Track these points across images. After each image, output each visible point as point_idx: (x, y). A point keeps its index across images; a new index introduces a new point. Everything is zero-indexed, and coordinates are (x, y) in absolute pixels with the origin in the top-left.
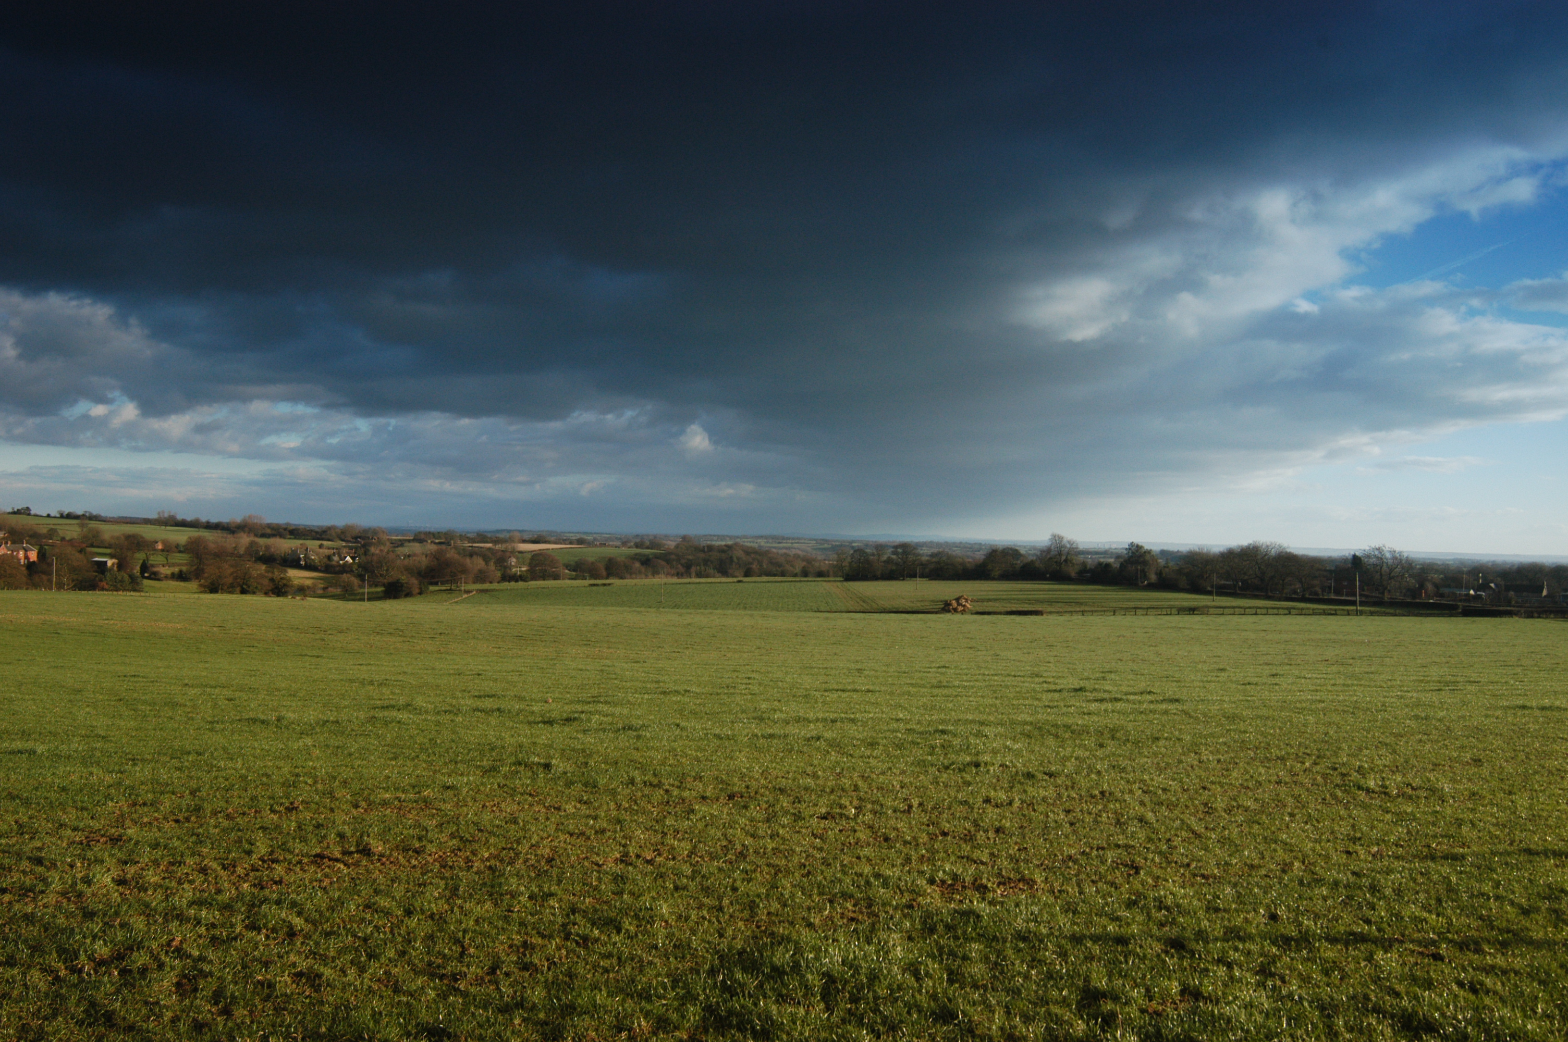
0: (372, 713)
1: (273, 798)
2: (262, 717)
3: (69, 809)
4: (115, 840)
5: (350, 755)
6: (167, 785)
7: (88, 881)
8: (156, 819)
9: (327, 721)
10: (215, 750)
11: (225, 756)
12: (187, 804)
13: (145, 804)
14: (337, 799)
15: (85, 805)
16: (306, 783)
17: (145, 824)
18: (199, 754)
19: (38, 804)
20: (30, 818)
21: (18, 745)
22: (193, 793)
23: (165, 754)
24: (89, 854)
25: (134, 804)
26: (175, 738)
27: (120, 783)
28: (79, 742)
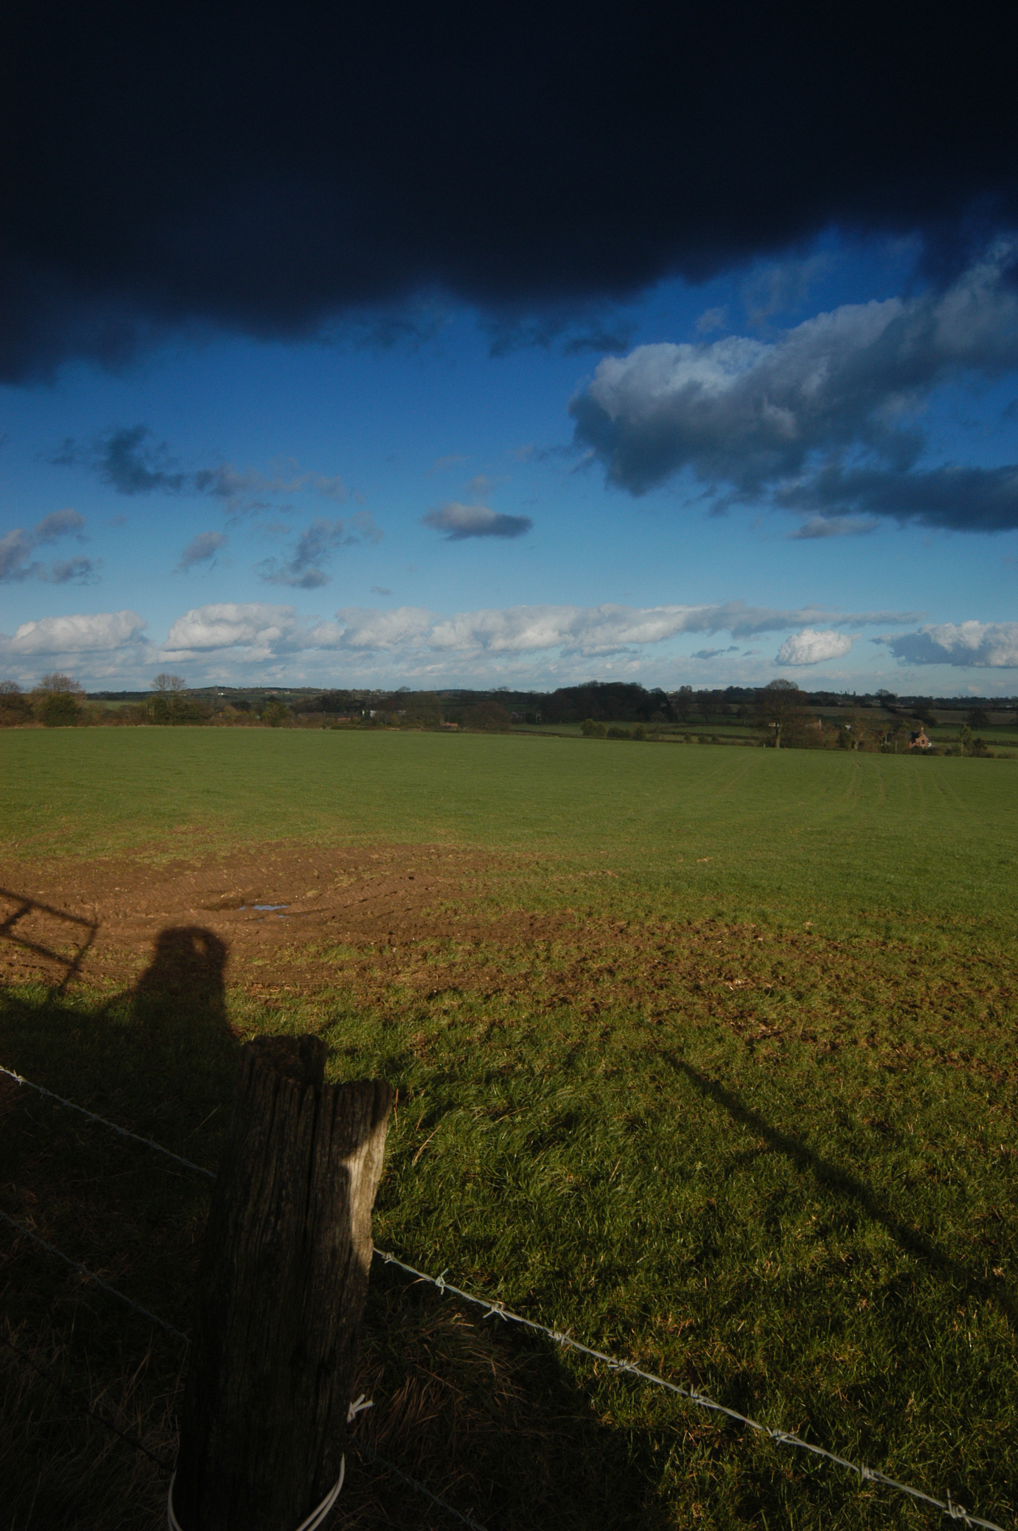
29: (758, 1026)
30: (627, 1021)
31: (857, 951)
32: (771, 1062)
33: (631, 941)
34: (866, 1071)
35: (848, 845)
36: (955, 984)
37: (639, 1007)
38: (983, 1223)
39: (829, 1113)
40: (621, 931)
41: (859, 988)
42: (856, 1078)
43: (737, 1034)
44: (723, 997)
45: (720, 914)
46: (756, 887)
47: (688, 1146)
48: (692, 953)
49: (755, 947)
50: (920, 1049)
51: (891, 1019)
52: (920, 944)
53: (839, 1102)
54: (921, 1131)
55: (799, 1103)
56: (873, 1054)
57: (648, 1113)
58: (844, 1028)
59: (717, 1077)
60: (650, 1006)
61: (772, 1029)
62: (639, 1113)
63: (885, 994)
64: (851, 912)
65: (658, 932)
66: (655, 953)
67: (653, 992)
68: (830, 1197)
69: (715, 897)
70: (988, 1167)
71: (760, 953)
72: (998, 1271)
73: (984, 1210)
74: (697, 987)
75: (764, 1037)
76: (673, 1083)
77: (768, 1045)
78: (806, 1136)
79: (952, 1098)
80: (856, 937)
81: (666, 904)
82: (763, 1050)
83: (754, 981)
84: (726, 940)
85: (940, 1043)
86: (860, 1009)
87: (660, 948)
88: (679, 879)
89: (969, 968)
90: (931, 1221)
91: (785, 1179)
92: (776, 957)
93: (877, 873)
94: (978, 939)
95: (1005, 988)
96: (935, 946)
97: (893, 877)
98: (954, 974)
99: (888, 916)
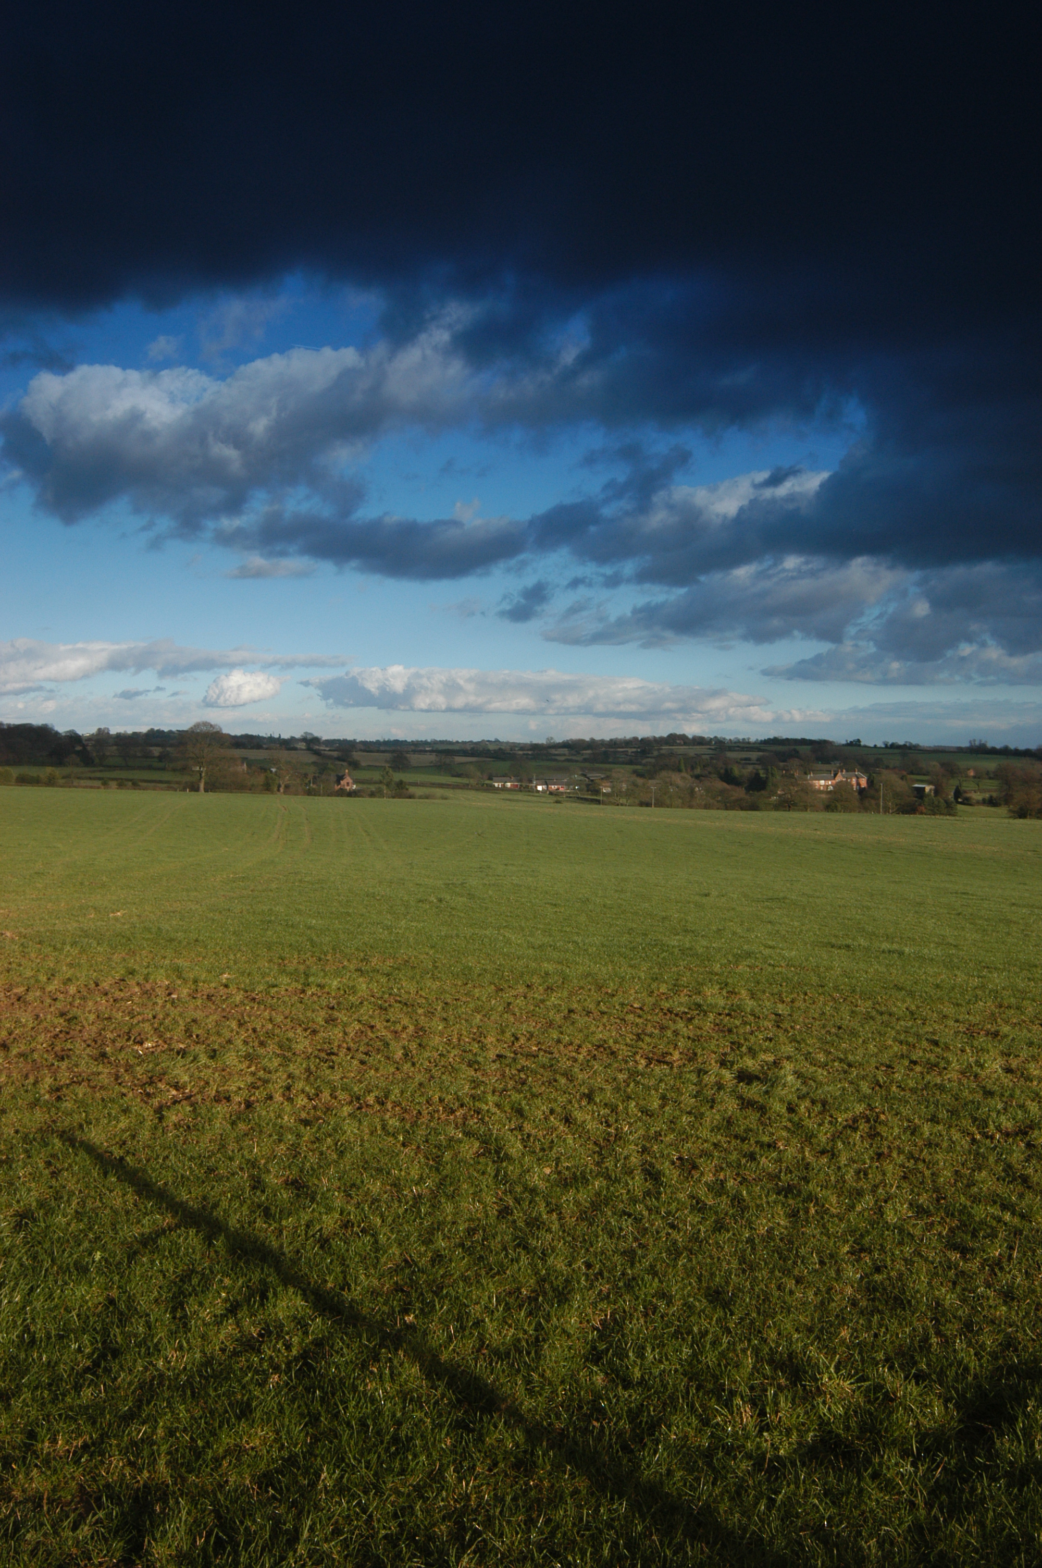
3: (947, 1004)
4: (996, 1034)
6: (1026, 993)
7: (982, 1066)
8: (1024, 1022)
13: (1009, 1007)
15: (959, 1001)
17: (1016, 1024)
19: (921, 996)
20: (918, 1007)
21: (886, 946)
23: (1015, 965)
24: (976, 1043)
25: (1001, 1006)
26: (1019, 952)
27: (983, 987)
28: (936, 948)
29: (168, 1091)
30: (20, 1101)
31: (275, 1000)
32: (181, 1130)
33: (30, 1009)
34: (281, 1127)
35: (271, 891)
36: (372, 1027)
37: (36, 1083)
38: (395, 1271)
39: (242, 1178)
40: (19, 1000)
41: (277, 1039)
42: (270, 1136)
43: (146, 1103)
44: (131, 1063)
45: (132, 972)
46: (171, 940)
47: (86, 1235)
48: (98, 1017)
49: (168, 1005)
50: (336, 1098)
51: (308, 1070)
52: (339, 989)
53: (253, 1164)
54: (337, 1184)
55: (211, 1170)
56: (287, 1107)
57: (41, 1204)
58: (259, 1083)
59: (121, 1153)
60: (48, 1081)
61: (183, 1093)
62: (31, 1205)
63: (302, 1044)
64: (270, 961)
65: (61, 997)
66: (56, 1021)
67: (53, 1065)
68: (241, 1268)
69: (127, 954)
70: (401, 1211)
71: (174, 1012)
72: (410, 1318)
73: (397, 1257)
74: (104, 1055)
75: (175, 1102)
76: (70, 1165)
77: (178, 1111)
78: (216, 1205)
79: (367, 1145)
80: (274, 986)
81: (71, 965)
82: (172, 1117)
83: (165, 1042)
84: (136, 999)
85: (356, 1089)
86: (276, 1062)
87: (62, 1015)
88: (87, 936)
89: (386, 1009)
90: (345, 1278)
91: (193, 1256)
92: (191, 1014)
93: (298, 918)
94: (395, 979)
95: (420, 1026)
96: (353, 990)
97: (314, 921)
98: (371, 1017)
99: (307, 963)
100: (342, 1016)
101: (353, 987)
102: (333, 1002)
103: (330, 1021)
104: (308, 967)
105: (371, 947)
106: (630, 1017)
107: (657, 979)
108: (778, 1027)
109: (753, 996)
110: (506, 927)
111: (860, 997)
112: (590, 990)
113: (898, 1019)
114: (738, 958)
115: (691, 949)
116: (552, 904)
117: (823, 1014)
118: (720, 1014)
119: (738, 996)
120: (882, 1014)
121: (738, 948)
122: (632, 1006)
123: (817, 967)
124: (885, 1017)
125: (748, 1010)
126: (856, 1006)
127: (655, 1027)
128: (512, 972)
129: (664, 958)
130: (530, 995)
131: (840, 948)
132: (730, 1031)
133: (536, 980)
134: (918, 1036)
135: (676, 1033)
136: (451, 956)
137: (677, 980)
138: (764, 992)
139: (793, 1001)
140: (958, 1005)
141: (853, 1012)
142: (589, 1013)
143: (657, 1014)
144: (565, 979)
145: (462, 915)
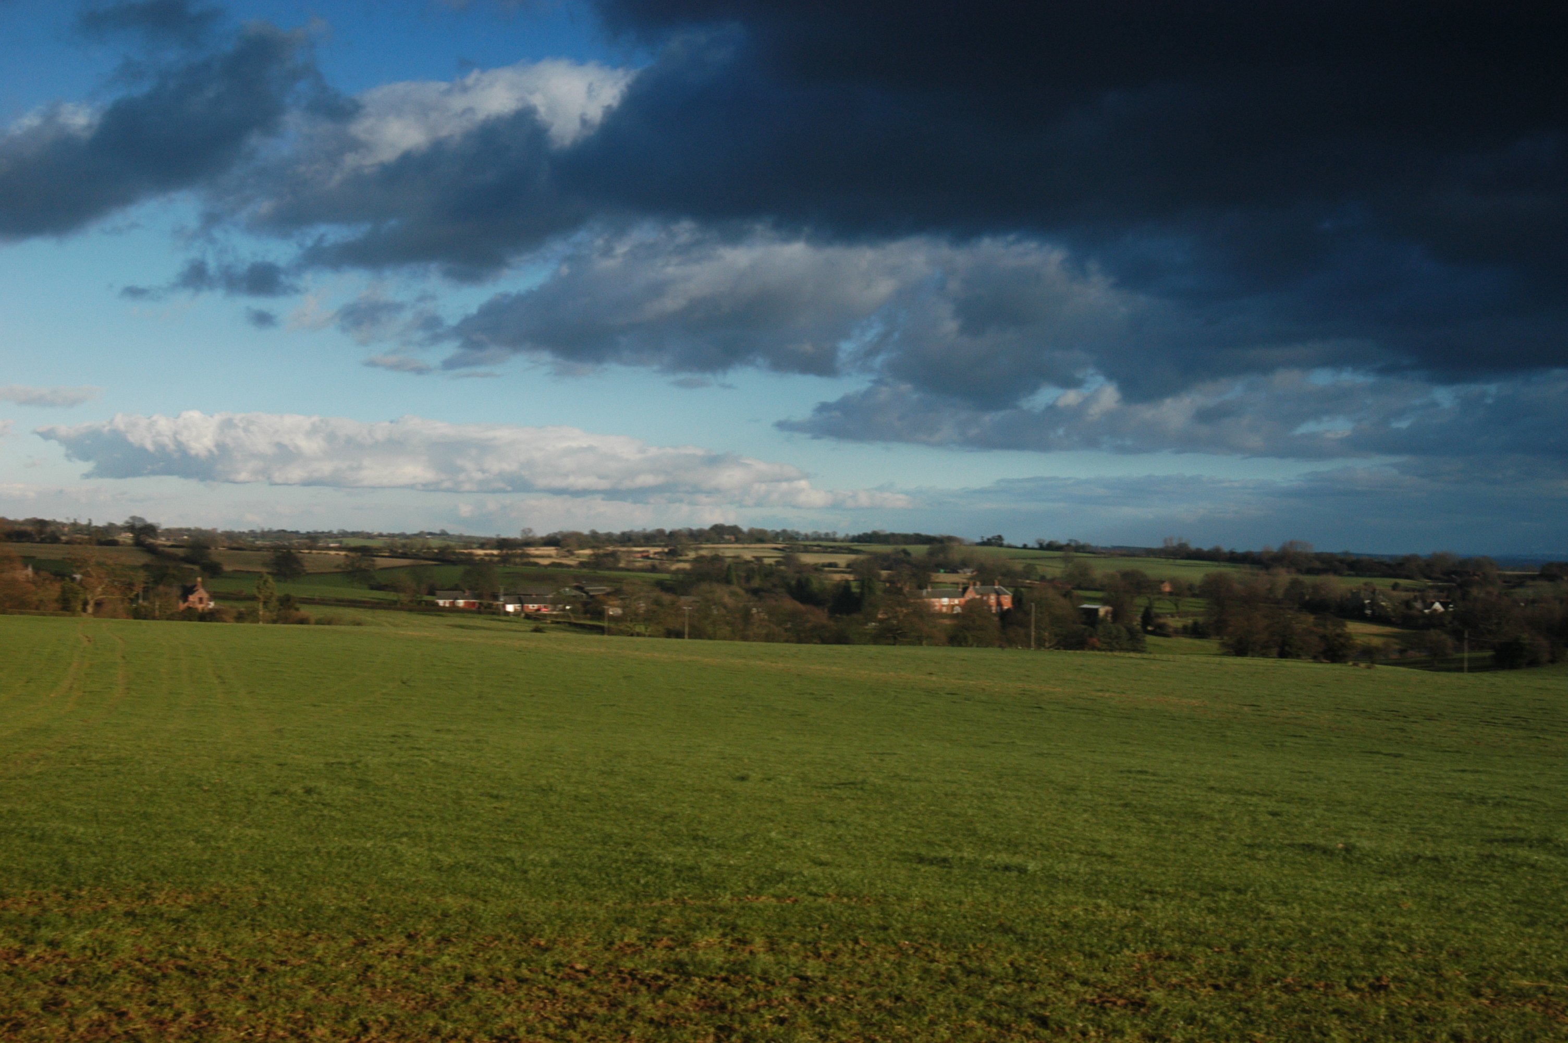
0: (1488, 849)
1: (1348, 967)
2: (1322, 842)
3: (1074, 954)
4: (1138, 1005)
5: (1460, 911)
6: (1200, 933)
8: (1189, 981)
9: (1419, 857)
10: (1262, 887)
11: (1276, 897)
12: (1229, 964)
13: (1171, 958)
14: (1446, 980)
15: (1094, 950)
16: (1398, 950)
17: (1174, 987)
18: (1239, 891)
19: (1036, 942)
20: (1029, 960)
21: (1004, 858)
22: (1235, 948)
23: (1193, 888)
24: (1106, 1020)
25: (1158, 956)
26: (1204, 865)
27: (1137, 924)
28: (1079, 861)
52: (84, 948)
89: (154, 983)
93: (55, 825)
94: (186, 929)
95: (205, 1011)
96: (109, 949)
97: (81, 830)
98: (127, 996)
99: (46, 902)
100: (73, 997)
101: (111, 942)
102: (67, 971)
103: (52, 1006)
104: (44, 910)
105: (163, 874)
106: (566, 988)
107: (623, 920)
108: (801, 998)
109: (772, 946)
110: (405, 834)
111: (941, 947)
112: (510, 941)
113: (993, 982)
114: (765, 881)
115: (691, 869)
116: (492, 796)
117: (878, 975)
118: (711, 979)
119: (748, 948)
120: (969, 972)
121: (768, 867)
122: (572, 968)
123: (884, 896)
124: (973, 980)
125: (758, 971)
126: (932, 961)
127: (601, 1004)
128: (387, 912)
129: (646, 885)
130: (409, 951)
131: (931, 863)
132: (722, 1007)
133: (424, 925)
134: (1019, 1009)
135: (633, 1013)
136: (295, 887)
137: (655, 921)
138: (790, 939)
139: (834, 955)
140: (1092, 955)
141: (926, 971)
142: (498, 981)
143: (610, 981)
144: (474, 922)
145: (339, 815)
